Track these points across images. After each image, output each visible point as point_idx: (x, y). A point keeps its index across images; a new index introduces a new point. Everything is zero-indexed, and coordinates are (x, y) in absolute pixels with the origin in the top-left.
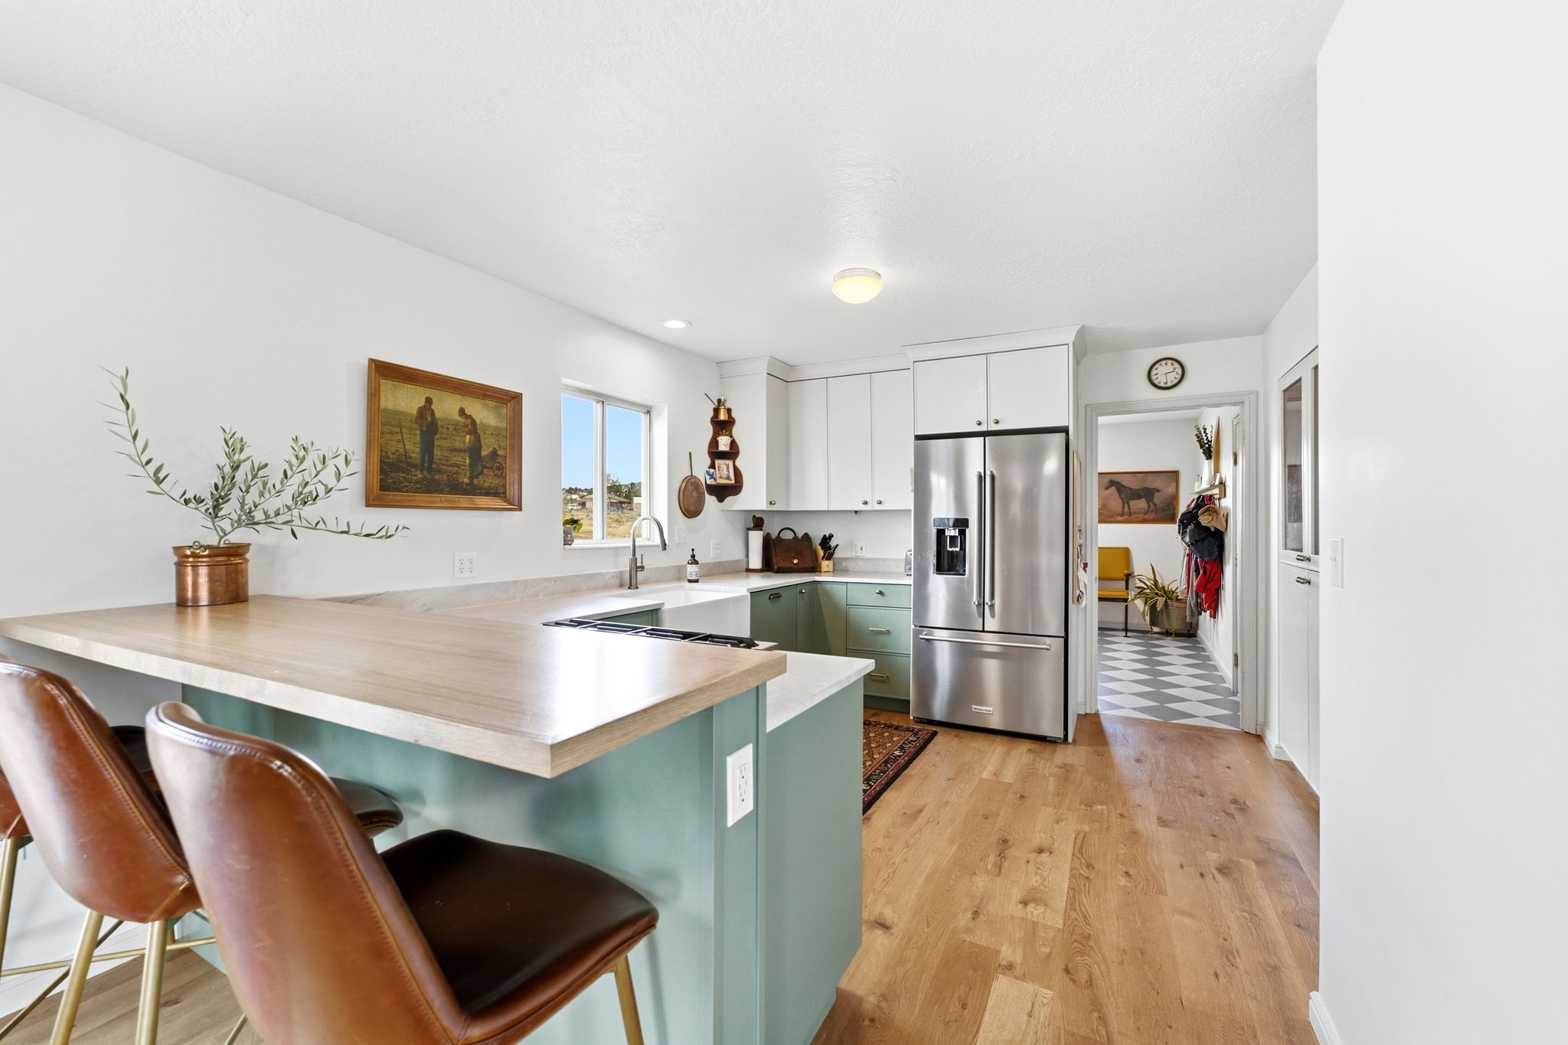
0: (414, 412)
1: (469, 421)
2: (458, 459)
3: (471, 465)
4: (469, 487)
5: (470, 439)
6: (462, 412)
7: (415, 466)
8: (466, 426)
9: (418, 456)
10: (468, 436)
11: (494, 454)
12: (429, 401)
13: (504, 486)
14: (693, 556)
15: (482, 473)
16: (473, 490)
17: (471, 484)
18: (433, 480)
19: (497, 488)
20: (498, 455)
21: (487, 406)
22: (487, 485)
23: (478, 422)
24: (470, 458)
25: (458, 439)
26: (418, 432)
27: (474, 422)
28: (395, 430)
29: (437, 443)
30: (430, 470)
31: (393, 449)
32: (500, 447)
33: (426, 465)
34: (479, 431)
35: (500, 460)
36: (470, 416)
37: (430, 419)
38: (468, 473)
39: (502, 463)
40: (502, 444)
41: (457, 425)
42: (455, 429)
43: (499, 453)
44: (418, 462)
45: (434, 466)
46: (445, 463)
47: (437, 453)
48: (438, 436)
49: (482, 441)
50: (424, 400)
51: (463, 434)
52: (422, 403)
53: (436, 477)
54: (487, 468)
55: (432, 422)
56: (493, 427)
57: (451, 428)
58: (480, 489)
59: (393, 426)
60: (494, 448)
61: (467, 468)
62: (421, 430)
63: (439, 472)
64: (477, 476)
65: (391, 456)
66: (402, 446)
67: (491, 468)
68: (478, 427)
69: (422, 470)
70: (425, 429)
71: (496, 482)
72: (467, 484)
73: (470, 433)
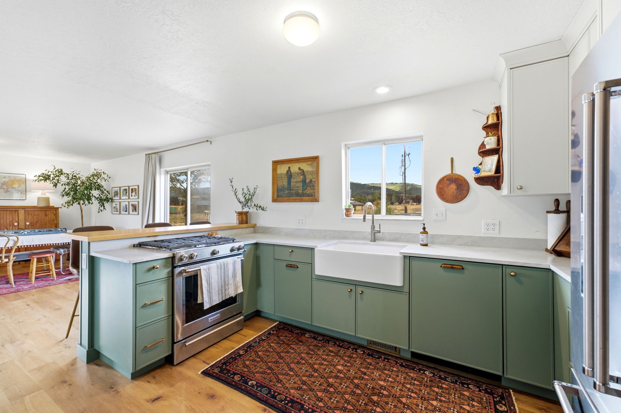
0: (285, 172)
1: (302, 171)
2: (298, 185)
3: (303, 186)
4: (302, 194)
5: (302, 178)
6: (299, 169)
7: (286, 189)
8: (301, 173)
9: (287, 186)
10: (301, 176)
11: (311, 181)
12: (289, 168)
13: (314, 193)
14: (424, 228)
15: (306, 188)
16: (303, 195)
17: (303, 193)
18: (291, 193)
19: (312, 194)
20: (312, 181)
21: (308, 164)
22: (308, 193)
23: (305, 170)
24: (302, 184)
25: (298, 178)
26: (287, 178)
27: (303, 171)
28: (281, 179)
29: (292, 181)
30: (290, 190)
31: (280, 185)
32: (313, 178)
33: (289, 188)
34: (305, 174)
35: (313, 183)
36: (302, 169)
37: (290, 173)
38: (302, 189)
39: (314, 184)
40: (314, 177)
41: (298, 173)
42: (297, 175)
43: (313, 180)
44: (287, 188)
45: (291, 188)
46: (294, 187)
47: (292, 184)
48: (292, 178)
49: (306, 177)
50: (288, 168)
51: (300, 176)
52: (287, 169)
53: (292, 192)
54: (308, 186)
55: (290, 174)
56: (310, 171)
57: (296, 175)
58: (306, 194)
59: (280, 178)
60: (311, 179)
61: (301, 187)
62: (287, 177)
63: (293, 190)
64: (305, 190)
65: (280, 187)
66: (282, 183)
67: (310, 186)
68: (305, 172)
69: (288, 190)
70: (288, 177)
71: (312, 191)
72: (301, 193)
73: (302, 175)
